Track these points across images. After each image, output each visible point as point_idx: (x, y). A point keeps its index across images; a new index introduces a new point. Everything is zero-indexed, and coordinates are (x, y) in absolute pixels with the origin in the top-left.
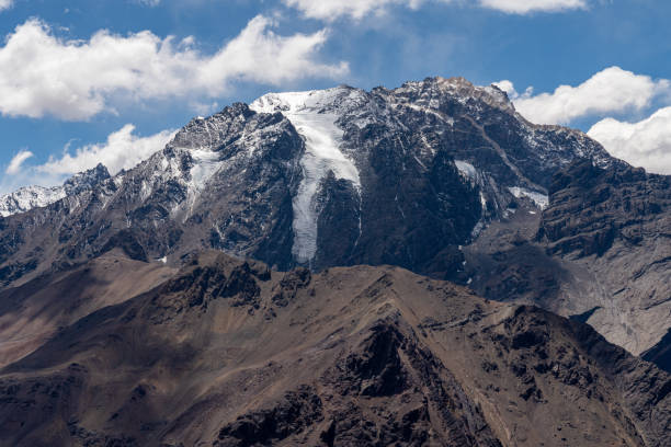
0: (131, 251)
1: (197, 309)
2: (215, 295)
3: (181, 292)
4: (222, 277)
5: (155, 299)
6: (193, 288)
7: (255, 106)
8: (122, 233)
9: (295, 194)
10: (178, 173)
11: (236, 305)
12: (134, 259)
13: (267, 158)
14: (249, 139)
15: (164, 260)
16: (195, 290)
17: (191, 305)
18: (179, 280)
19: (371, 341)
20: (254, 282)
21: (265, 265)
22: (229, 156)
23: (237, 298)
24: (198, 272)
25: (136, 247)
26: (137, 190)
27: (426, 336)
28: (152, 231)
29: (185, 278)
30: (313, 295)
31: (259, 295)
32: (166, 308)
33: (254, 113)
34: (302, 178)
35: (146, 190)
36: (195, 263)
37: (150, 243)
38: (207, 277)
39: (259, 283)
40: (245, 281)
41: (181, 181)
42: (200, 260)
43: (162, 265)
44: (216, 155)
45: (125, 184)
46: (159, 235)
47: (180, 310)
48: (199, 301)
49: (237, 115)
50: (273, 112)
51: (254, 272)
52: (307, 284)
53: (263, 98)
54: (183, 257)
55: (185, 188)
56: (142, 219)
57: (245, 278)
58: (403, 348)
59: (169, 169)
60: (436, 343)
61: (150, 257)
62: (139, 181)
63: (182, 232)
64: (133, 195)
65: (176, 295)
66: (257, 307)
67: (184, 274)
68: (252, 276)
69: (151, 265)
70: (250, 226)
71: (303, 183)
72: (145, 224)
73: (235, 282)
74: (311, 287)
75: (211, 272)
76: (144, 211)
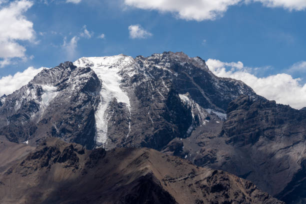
0: (10, 137)
1: (45, 168)
2: (55, 161)
3: (37, 160)
4: (59, 152)
5: (23, 163)
6: (43, 157)
7: (76, 64)
8: (5, 128)
9: (96, 110)
10: (35, 97)
11: (66, 167)
12: (11, 141)
13: (82, 90)
14: (72, 80)
15: (27, 142)
16: (44, 159)
17: (42, 167)
18: (35, 153)
19: (139, 187)
20: (76, 155)
21: (82, 146)
22: (62, 89)
23: (66, 163)
24: (46, 149)
25: (12, 135)
26: (13, 105)
27: (166, 185)
28: (21, 127)
29: (39, 152)
30: (106, 162)
31: (78, 161)
32: (28, 168)
33: (76, 67)
34: (100, 101)
35: (18, 105)
36: (45, 144)
37: (20, 133)
38: (51, 152)
39: (78, 156)
40: (71, 155)
41: (37, 101)
42: (47, 143)
43: (26, 145)
44: (56, 88)
45: (7, 102)
46: (25, 129)
47: (36, 169)
48: (46, 164)
49: (67, 68)
50: (85, 67)
51: (76, 150)
52: (104, 156)
53: (80, 59)
54: (37, 141)
55: (39, 105)
56: (15, 120)
57: (71, 153)
58: (155, 191)
59: (30, 95)
60: (171, 189)
61: (20, 141)
62: (14, 101)
63: (37, 128)
64: (11, 108)
65: (34, 161)
66: (77, 168)
67: (39, 150)
68: (75, 152)
69: (21, 145)
70: (72, 125)
71: (100, 104)
72: (17, 123)
73: (65, 155)
74: (106, 158)
75: (53, 149)
76: (17, 116)
